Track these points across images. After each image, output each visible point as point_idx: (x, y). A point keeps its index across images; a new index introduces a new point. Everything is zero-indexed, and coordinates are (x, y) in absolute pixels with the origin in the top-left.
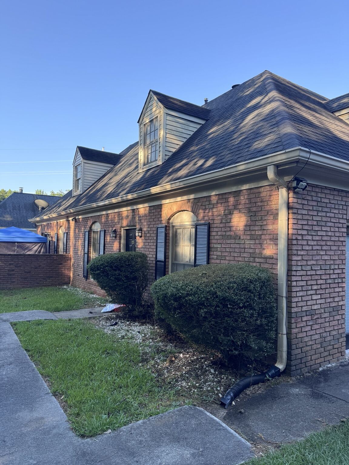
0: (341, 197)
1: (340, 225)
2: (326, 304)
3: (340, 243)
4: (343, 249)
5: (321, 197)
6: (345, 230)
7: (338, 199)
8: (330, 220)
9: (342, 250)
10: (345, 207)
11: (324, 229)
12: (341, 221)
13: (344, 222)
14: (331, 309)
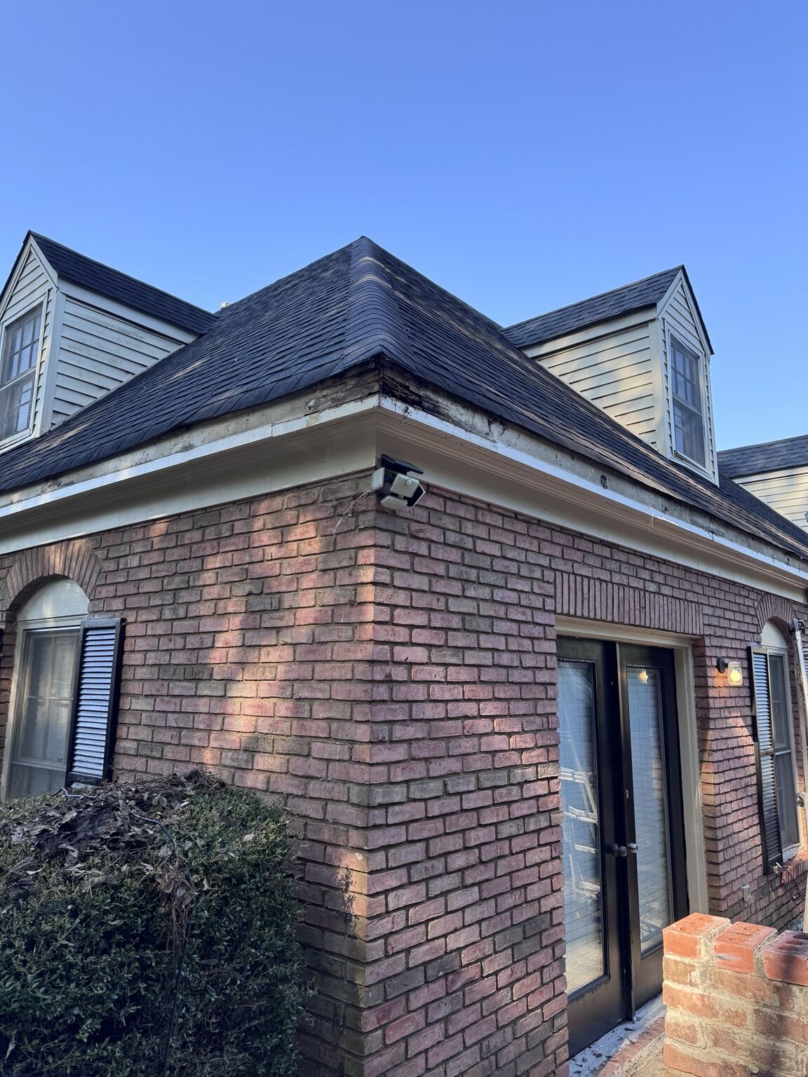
0: (536, 542)
1: (537, 631)
2: (498, 918)
3: (538, 692)
4: (549, 710)
5: (472, 536)
6: (551, 647)
7: (527, 546)
8: (506, 614)
9: (547, 715)
10: (549, 575)
11: (486, 642)
12: (541, 618)
13: (547, 622)
14: (518, 934)
